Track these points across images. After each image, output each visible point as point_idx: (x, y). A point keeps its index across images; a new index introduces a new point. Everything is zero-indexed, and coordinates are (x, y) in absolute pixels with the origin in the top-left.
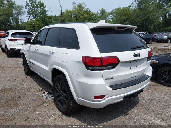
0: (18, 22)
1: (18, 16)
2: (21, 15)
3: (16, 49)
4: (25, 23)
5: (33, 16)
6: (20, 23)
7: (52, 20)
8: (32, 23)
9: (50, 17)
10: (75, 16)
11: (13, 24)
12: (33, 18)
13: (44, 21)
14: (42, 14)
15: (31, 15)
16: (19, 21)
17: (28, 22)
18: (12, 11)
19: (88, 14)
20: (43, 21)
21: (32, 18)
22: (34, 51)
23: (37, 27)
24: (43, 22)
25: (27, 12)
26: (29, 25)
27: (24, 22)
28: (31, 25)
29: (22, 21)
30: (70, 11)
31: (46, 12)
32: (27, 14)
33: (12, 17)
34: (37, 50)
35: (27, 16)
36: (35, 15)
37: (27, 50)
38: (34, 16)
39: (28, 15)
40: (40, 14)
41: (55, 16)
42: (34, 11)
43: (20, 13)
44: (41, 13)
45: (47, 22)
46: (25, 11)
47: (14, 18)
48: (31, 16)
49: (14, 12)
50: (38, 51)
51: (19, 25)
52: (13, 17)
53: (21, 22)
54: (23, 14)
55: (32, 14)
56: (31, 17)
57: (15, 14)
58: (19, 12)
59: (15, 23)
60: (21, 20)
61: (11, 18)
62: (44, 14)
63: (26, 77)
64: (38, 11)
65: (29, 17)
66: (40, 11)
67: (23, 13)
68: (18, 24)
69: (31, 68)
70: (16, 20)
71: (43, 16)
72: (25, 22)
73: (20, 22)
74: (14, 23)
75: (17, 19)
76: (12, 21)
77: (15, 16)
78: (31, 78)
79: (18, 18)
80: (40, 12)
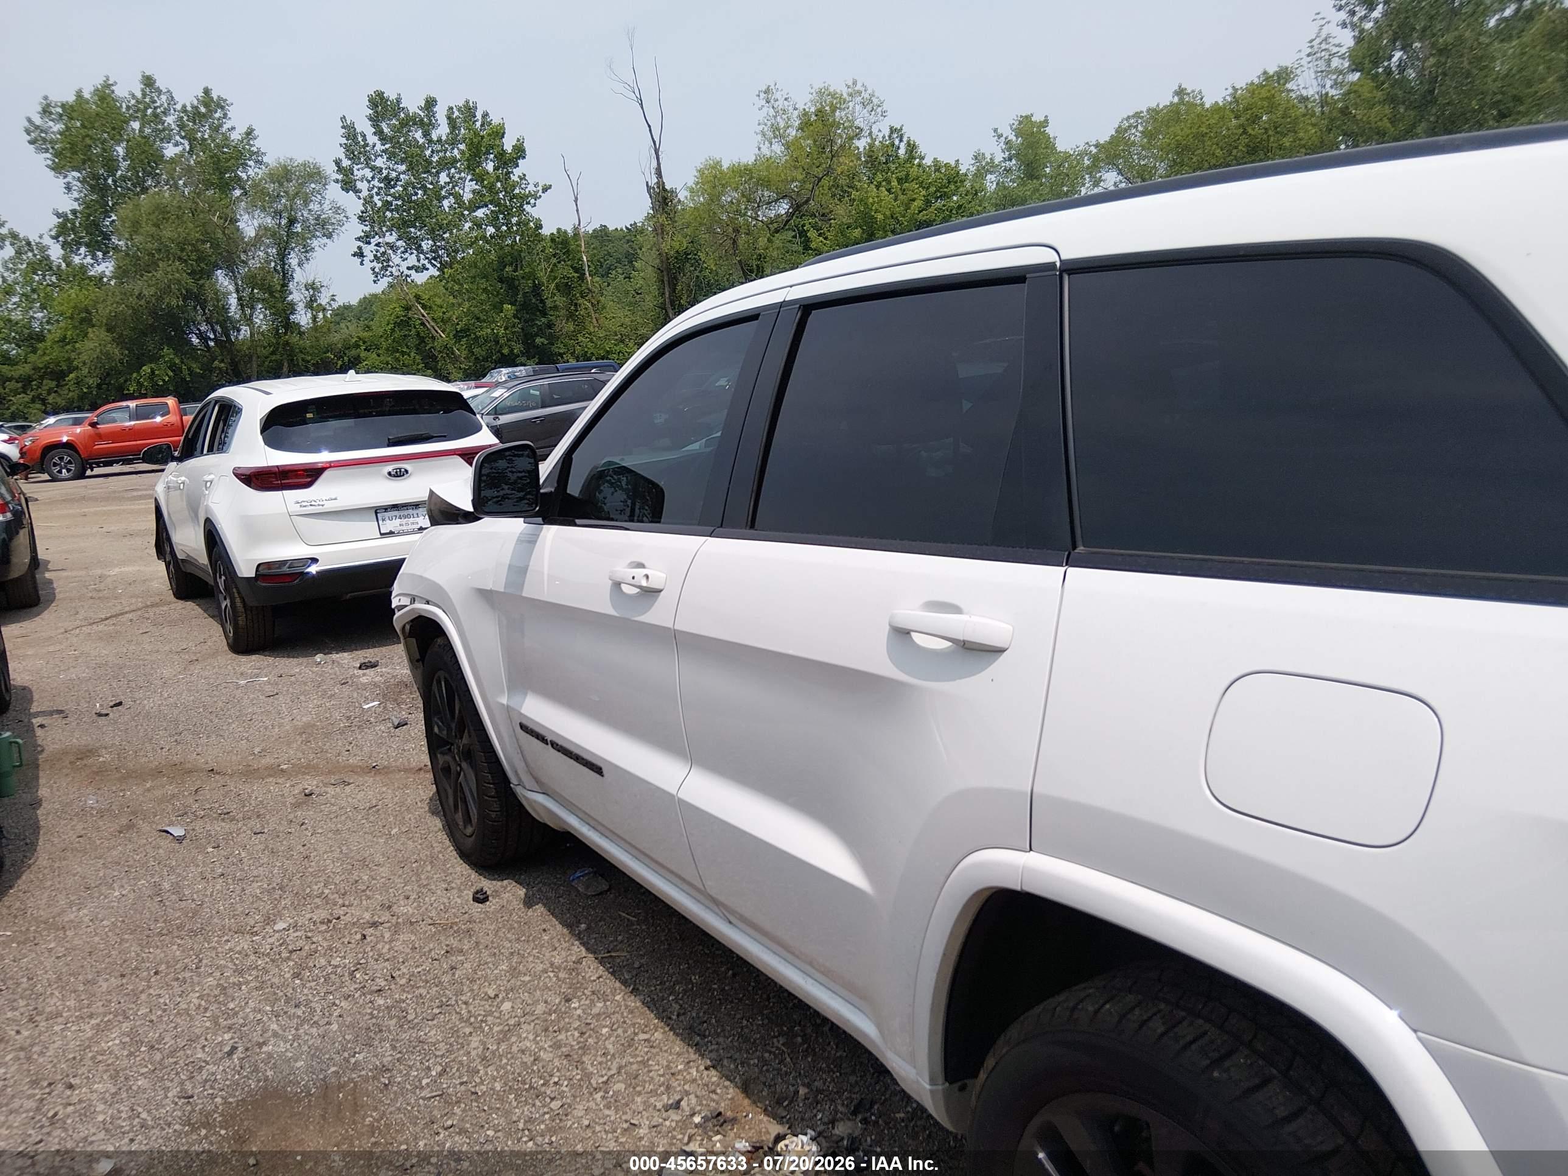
0: (283, 312)
1: (282, 256)
2: (307, 250)
3: (313, 569)
4: (343, 313)
5: (414, 244)
6: (303, 318)
7: (579, 270)
8: (407, 308)
9: (563, 243)
10: (783, 208)
11: (245, 331)
12: (412, 260)
13: (511, 285)
14: (493, 220)
15: (391, 238)
16: (297, 296)
17: (368, 303)
18: (234, 221)
19: (900, 181)
20: (501, 280)
21: (402, 262)
22: (605, 606)
23: (458, 336)
24: (502, 288)
25: (361, 219)
26: (381, 325)
27: (340, 301)
28: (403, 323)
29: (323, 300)
30: (743, 172)
31: (524, 199)
32: (359, 229)
33: (231, 267)
34: (650, 593)
35: (360, 254)
36: (433, 234)
37: (486, 595)
38: (426, 245)
39: (366, 239)
40: (478, 224)
41: (602, 235)
42: (420, 205)
43: (298, 228)
44: (480, 213)
45: (537, 289)
46: (337, 210)
47: (252, 280)
48: (392, 247)
49: (249, 225)
50: (657, 615)
51: (294, 339)
52: (243, 271)
53: (311, 304)
54: (329, 236)
55: (402, 226)
56: (396, 259)
57: (257, 241)
58: (292, 222)
59: (261, 318)
60: (313, 287)
61: (223, 280)
62: (508, 215)
63: (481, 898)
64: (458, 197)
65: (382, 259)
66: (467, 196)
67: (324, 227)
68: (289, 326)
69: (537, 801)
70: (270, 290)
71: (502, 237)
72: (347, 308)
73: (300, 307)
74: (249, 321)
75: (276, 279)
76: (233, 301)
77: (258, 259)
78: (529, 903)
79: (286, 277)
80: (474, 206)
